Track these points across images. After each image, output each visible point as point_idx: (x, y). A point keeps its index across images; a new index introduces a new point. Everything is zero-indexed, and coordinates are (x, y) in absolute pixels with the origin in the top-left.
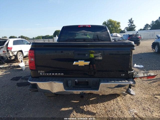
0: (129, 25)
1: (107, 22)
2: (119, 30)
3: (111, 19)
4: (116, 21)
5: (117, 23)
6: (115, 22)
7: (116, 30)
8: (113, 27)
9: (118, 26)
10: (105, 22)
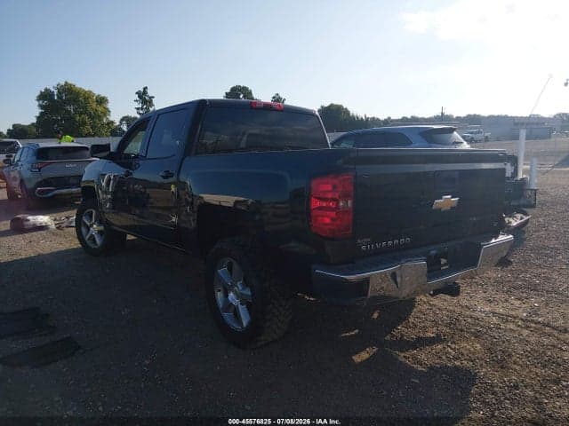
0: (138, 109)
1: (56, 92)
2: (108, 124)
3: (70, 82)
4: (91, 92)
5: (97, 101)
6: (87, 96)
7: (95, 122)
8: (81, 113)
9: (100, 109)
10: (46, 90)
